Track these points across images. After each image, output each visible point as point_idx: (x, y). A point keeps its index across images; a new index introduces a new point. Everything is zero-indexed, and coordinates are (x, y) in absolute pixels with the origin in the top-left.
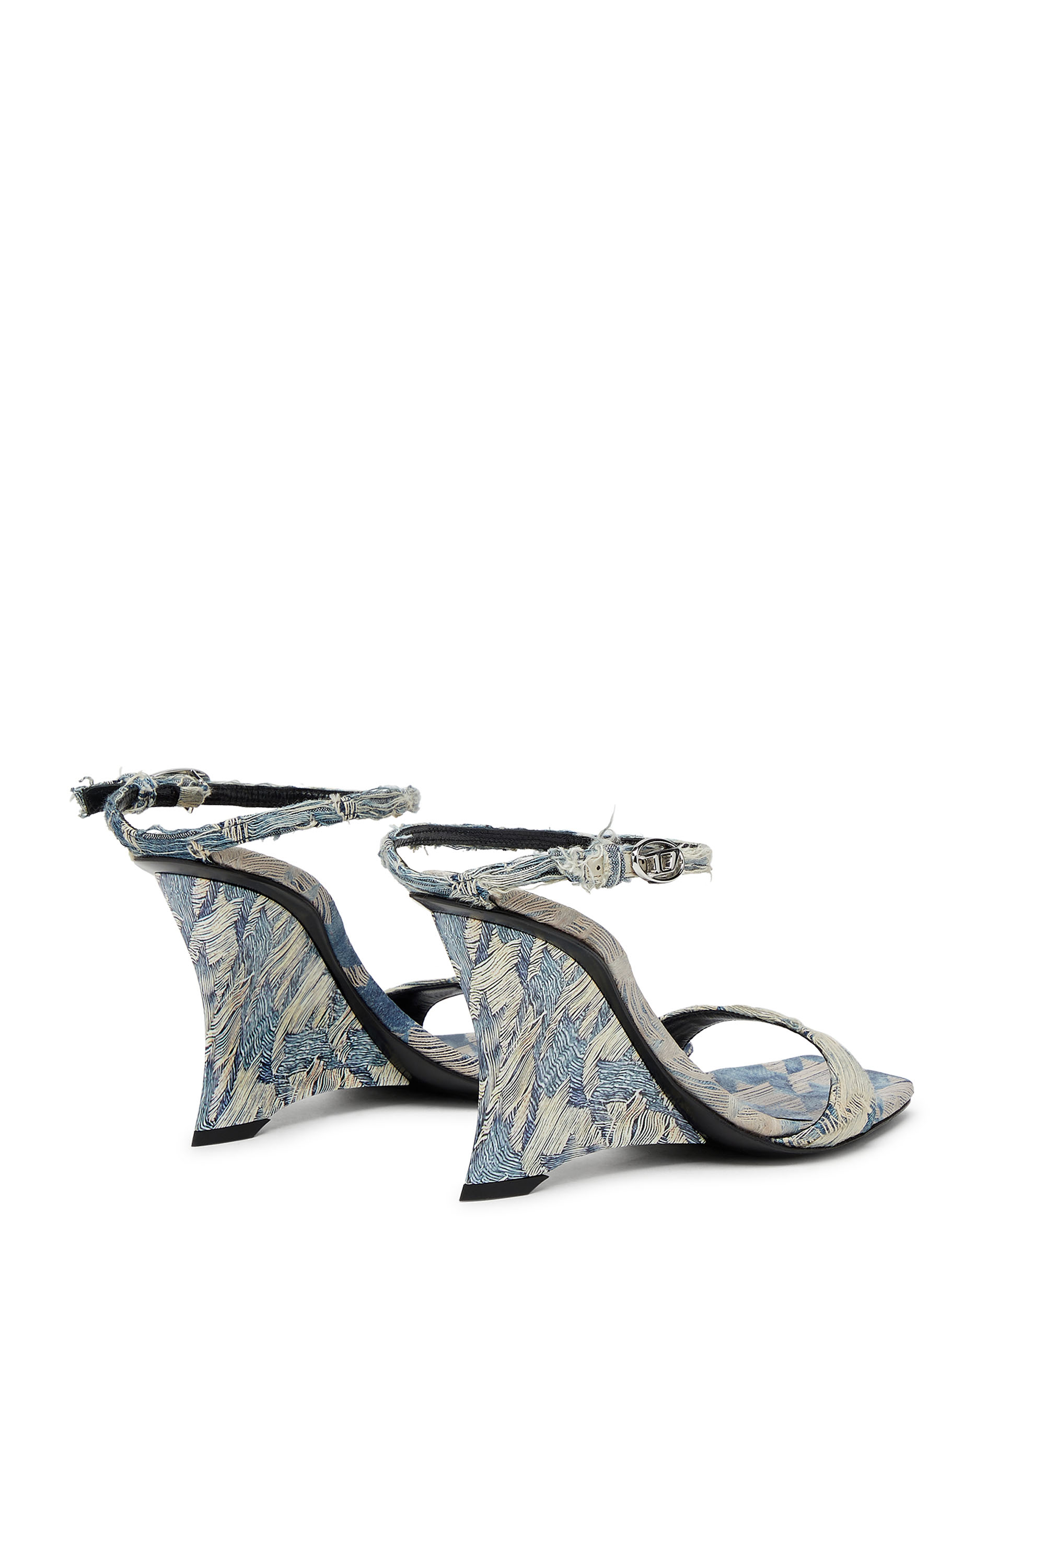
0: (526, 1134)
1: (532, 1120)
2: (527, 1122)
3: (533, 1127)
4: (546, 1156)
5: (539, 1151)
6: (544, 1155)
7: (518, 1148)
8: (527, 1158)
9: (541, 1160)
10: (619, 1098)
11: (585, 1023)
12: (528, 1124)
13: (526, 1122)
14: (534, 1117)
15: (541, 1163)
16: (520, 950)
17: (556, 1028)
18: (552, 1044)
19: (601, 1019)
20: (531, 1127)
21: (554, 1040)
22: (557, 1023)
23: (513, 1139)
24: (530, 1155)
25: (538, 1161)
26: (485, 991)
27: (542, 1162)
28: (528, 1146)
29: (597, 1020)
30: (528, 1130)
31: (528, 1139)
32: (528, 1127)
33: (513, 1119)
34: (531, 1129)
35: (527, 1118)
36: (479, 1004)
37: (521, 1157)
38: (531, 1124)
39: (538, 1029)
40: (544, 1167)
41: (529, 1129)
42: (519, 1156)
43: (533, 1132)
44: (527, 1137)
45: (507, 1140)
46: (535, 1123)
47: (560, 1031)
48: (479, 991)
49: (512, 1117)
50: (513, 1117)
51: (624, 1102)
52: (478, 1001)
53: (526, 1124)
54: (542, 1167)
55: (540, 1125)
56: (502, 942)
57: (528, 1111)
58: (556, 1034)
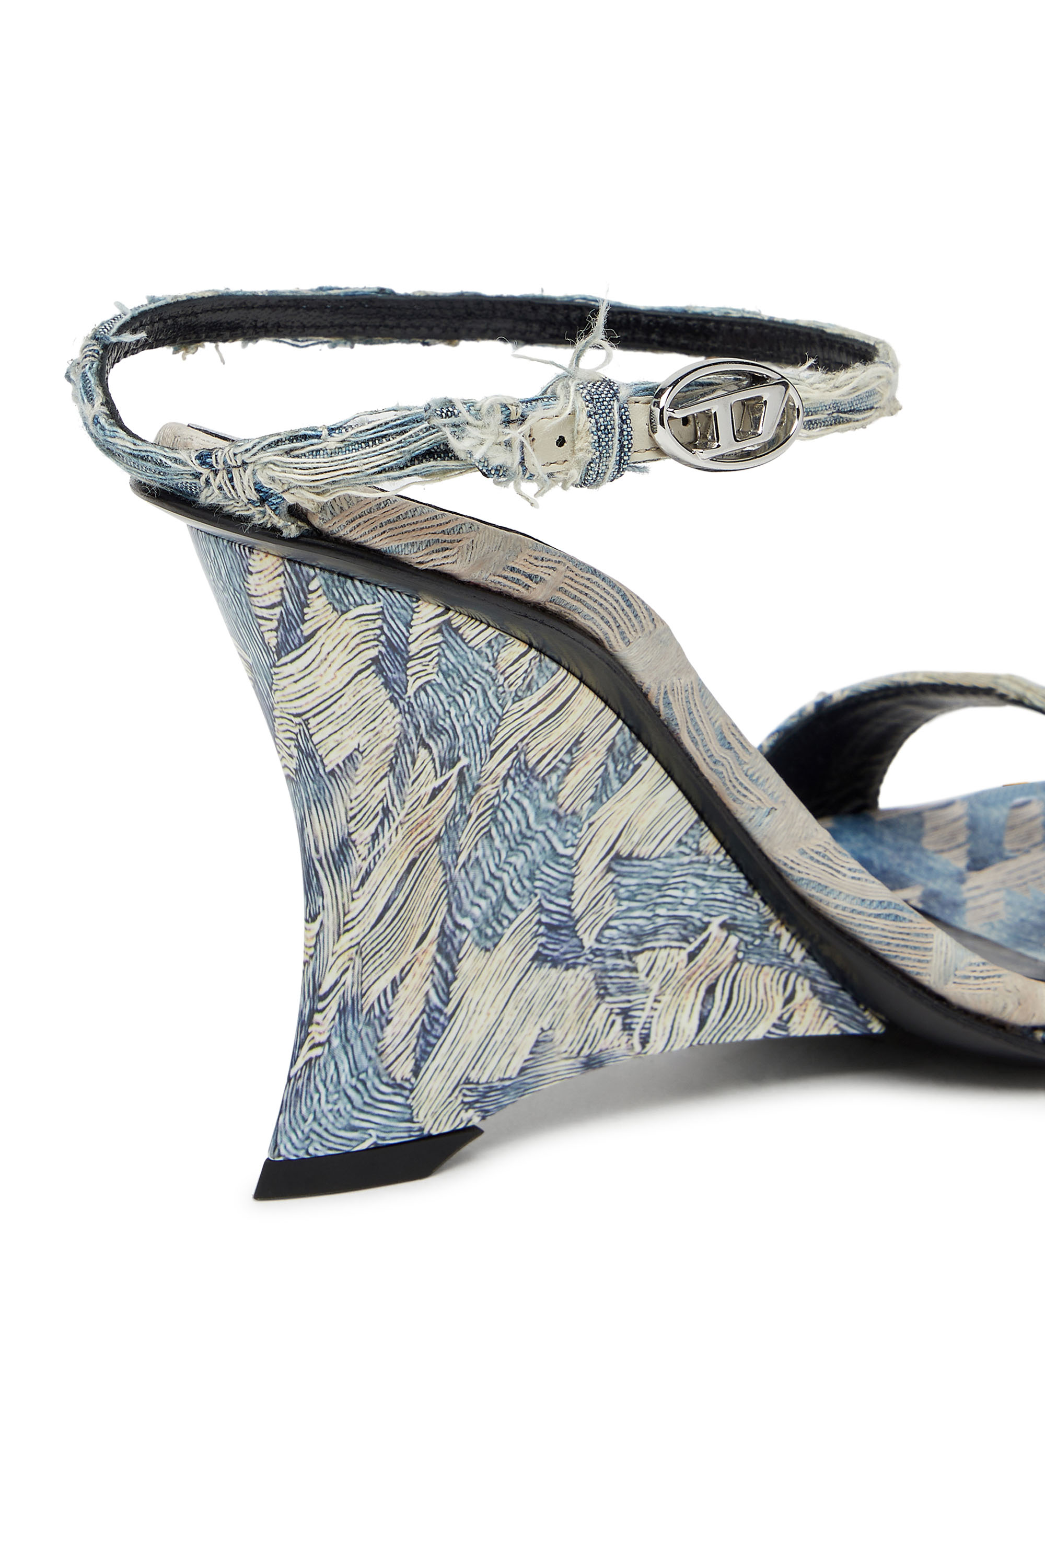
0: (424, 1037)
1: (439, 1004)
2: (427, 1009)
3: (442, 1019)
4: (478, 1083)
5: (458, 1074)
6: (472, 1083)
7: (403, 1070)
8: (425, 1094)
9: (465, 1095)
10: (669, 939)
11: (573, 779)
12: (429, 1016)
13: (423, 1011)
14: (444, 998)
15: (462, 1102)
16: (381, 628)
17: (498, 794)
18: (490, 830)
19: (616, 767)
20: (437, 1020)
21: (494, 820)
22: (499, 782)
23: (389, 1050)
24: (436, 1084)
25: (456, 1097)
26: (305, 717)
27: (467, 1099)
28: (431, 1065)
29: (606, 769)
30: (429, 1028)
31: (429, 1049)
32: (430, 1023)
33: (388, 1006)
34: (436, 1026)
35: (428, 1001)
36: (295, 746)
37: (411, 1091)
38: (436, 1015)
39: (449, 800)
40: (471, 1112)
41: (432, 1027)
42: (405, 1088)
43: (443, 1031)
44: (429, 1044)
45: (372, 1053)
46: (449, 1010)
47: (508, 799)
48: (291, 717)
49: (386, 1002)
50: (390, 1002)
51: (680, 948)
52: (291, 739)
53: (425, 1016)
54: (467, 1110)
55: (461, 1016)
56: (335, 609)
57: (428, 985)
58: (498, 806)
